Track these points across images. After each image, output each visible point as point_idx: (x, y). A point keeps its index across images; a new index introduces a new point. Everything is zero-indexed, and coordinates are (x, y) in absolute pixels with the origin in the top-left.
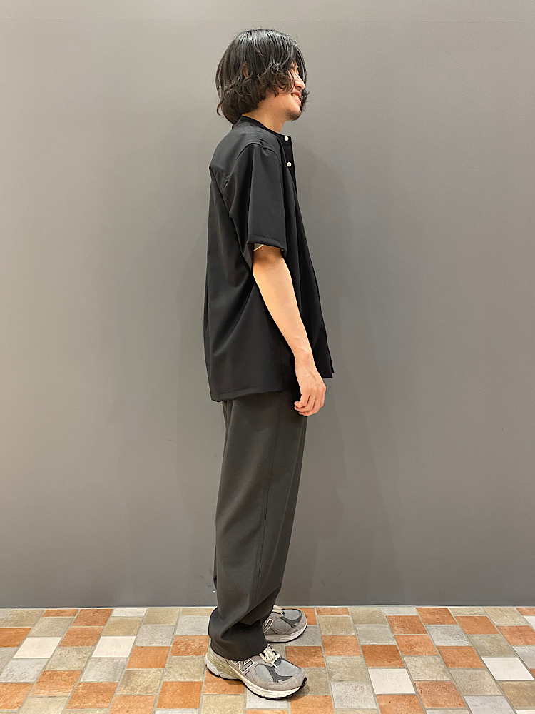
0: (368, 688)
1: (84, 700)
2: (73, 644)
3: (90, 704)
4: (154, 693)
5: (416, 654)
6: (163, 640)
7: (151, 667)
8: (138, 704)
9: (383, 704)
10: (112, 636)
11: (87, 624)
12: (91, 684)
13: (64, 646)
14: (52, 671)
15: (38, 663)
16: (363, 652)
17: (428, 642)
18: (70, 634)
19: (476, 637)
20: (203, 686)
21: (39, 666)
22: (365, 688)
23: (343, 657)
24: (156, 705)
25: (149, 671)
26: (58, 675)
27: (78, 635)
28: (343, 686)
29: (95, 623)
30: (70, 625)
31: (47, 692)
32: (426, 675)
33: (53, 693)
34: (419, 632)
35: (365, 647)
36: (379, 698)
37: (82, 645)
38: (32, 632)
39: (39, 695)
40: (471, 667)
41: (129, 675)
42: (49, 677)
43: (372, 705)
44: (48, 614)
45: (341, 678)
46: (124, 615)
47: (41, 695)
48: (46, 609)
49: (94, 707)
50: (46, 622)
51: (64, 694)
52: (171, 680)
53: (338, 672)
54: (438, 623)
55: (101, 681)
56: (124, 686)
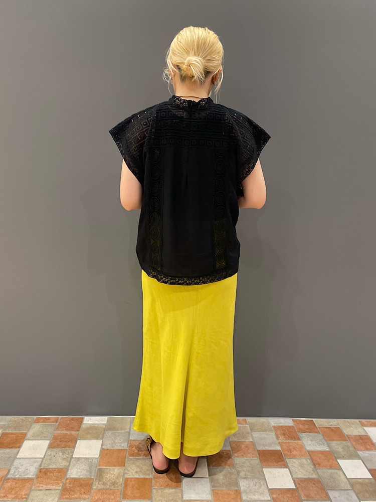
0: (264, 484)
1: (72, 493)
2: (58, 446)
3: (76, 496)
4: (120, 487)
5: (294, 457)
6: (121, 443)
7: (115, 466)
8: (109, 496)
9: (274, 496)
10: (85, 440)
11: (67, 430)
12: (75, 479)
13: (52, 448)
14: (46, 469)
15: (35, 462)
16: (259, 454)
17: (302, 447)
18: (55, 438)
19: (334, 444)
20: (153, 481)
21: (36, 464)
22: (262, 483)
23: (245, 458)
24: (122, 496)
25: (114, 470)
26: (51, 472)
27: (61, 439)
28: (247, 482)
29: (72, 429)
30: (55, 430)
31: (44, 486)
32: (302, 474)
33: (49, 487)
34: (295, 439)
35: (260, 450)
36: (272, 491)
37: (65, 448)
38: (28, 436)
39: (39, 488)
40: (331, 467)
41: (100, 472)
42: (44, 473)
43: (267, 497)
44: (38, 421)
45: (245, 475)
46: (92, 423)
47: (41, 488)
48: (35, 417)
49: (79, 498)
50: (36, 428)
51: (57, 488)
52: (130, 477)
53: (243, 471)
54: (307, 432)
55: (81, 477)
56: (97, 481)
